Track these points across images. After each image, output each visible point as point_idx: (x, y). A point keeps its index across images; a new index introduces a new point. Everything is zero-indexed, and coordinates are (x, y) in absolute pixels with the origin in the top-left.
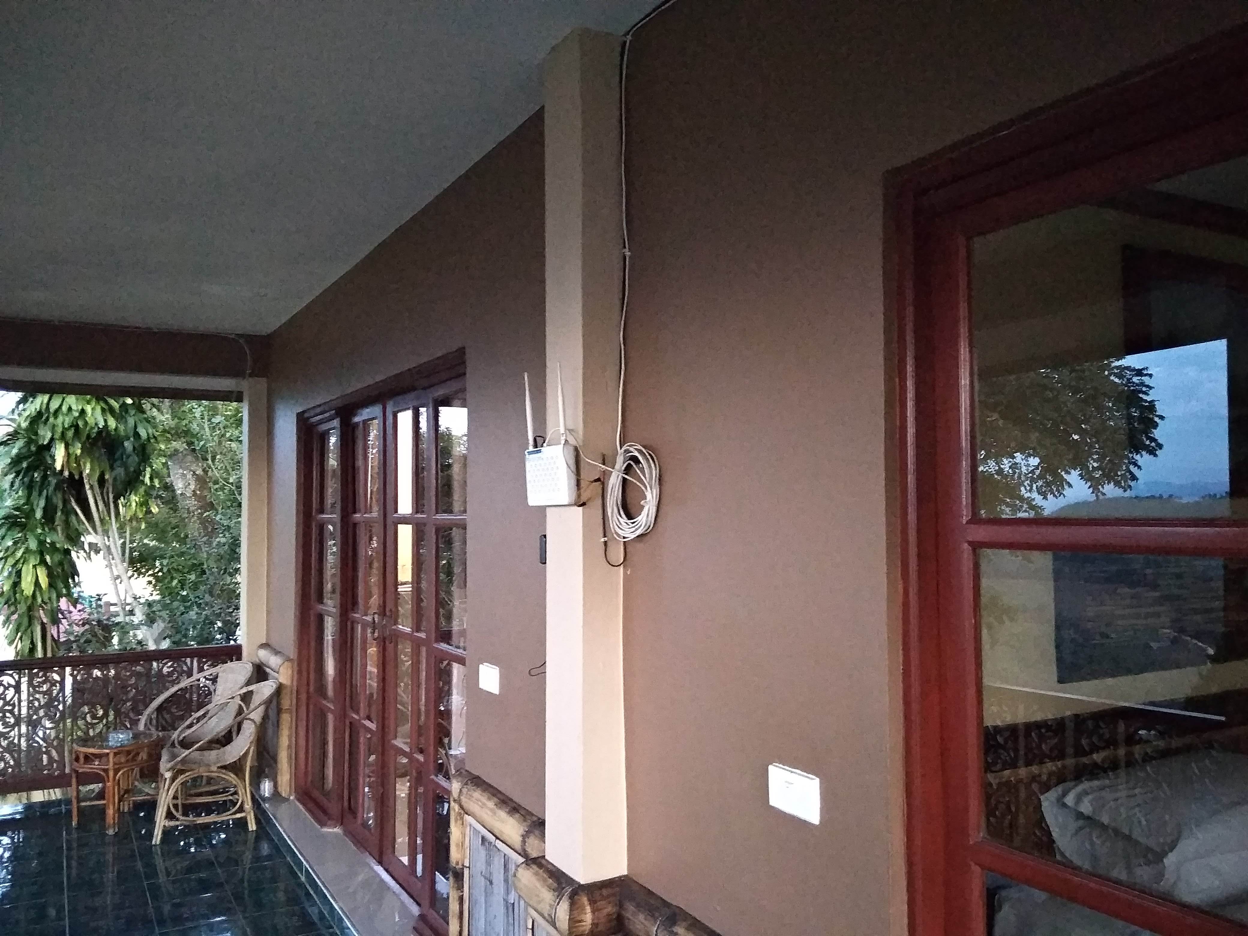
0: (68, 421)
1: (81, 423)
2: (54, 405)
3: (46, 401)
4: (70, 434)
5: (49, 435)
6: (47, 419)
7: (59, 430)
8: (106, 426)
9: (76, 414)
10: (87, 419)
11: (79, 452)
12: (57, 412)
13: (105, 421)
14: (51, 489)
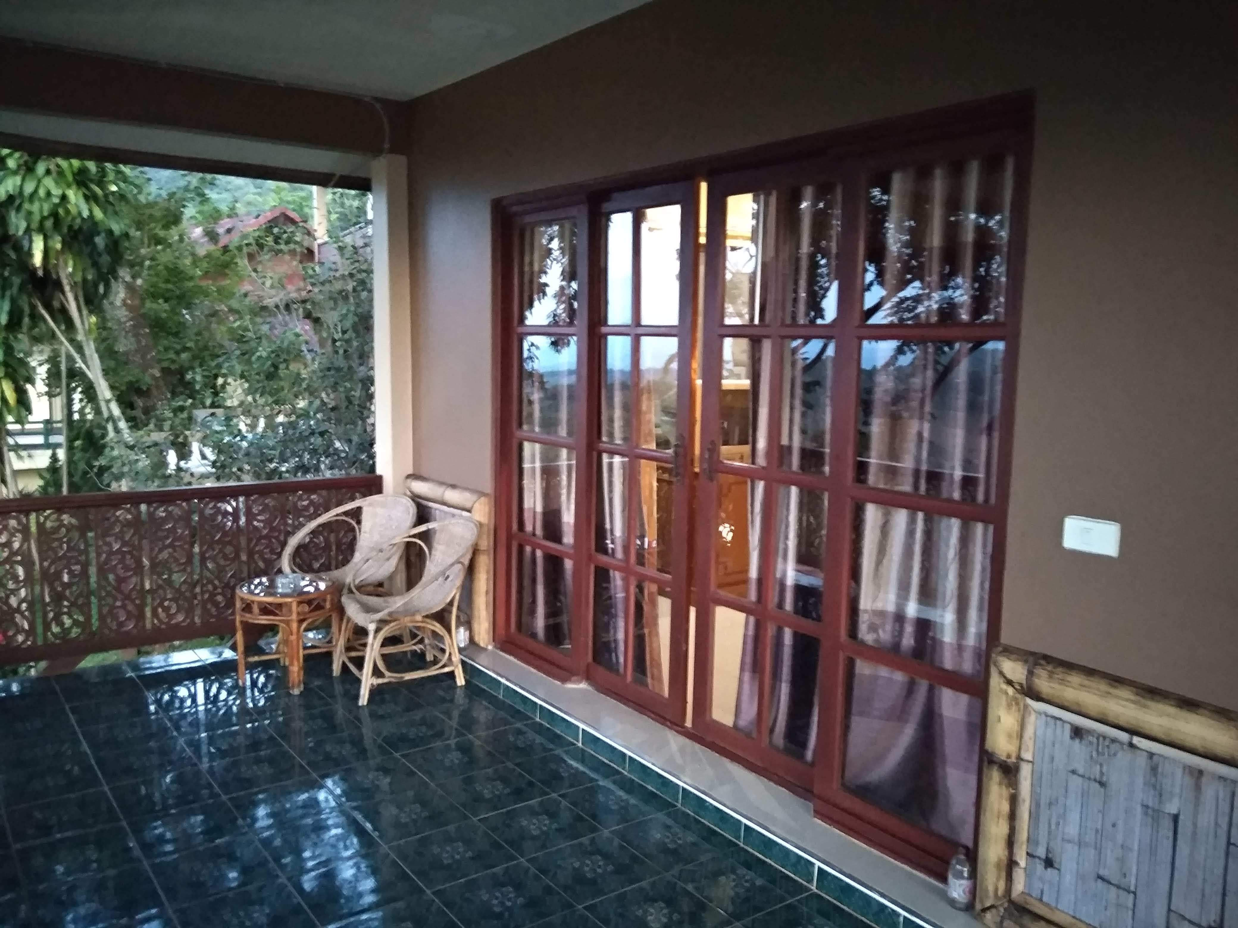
0: (46, 208)
1: (61, 211)
2: (29, 188)
3: (19, 182)
4: (49, 224)
5: (23, 225)
6: (20, 206)
7: (37, 218)
8: (91, 216)
9: (56, 200)
10: (69, 207)
11: (59, 246)
12: (34, 195)
13: (91, 211)
14: (15, 289)
